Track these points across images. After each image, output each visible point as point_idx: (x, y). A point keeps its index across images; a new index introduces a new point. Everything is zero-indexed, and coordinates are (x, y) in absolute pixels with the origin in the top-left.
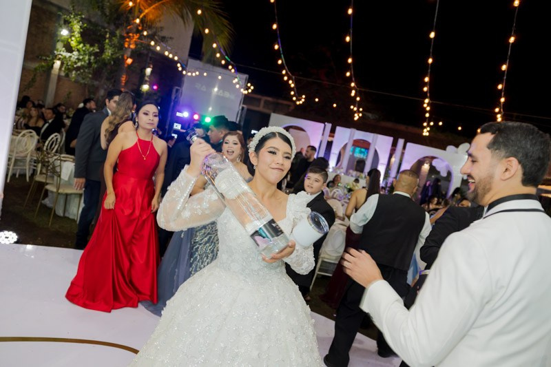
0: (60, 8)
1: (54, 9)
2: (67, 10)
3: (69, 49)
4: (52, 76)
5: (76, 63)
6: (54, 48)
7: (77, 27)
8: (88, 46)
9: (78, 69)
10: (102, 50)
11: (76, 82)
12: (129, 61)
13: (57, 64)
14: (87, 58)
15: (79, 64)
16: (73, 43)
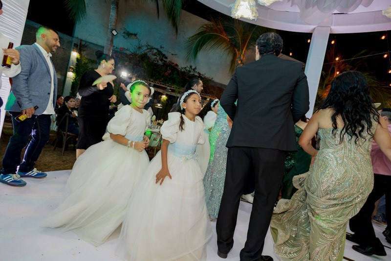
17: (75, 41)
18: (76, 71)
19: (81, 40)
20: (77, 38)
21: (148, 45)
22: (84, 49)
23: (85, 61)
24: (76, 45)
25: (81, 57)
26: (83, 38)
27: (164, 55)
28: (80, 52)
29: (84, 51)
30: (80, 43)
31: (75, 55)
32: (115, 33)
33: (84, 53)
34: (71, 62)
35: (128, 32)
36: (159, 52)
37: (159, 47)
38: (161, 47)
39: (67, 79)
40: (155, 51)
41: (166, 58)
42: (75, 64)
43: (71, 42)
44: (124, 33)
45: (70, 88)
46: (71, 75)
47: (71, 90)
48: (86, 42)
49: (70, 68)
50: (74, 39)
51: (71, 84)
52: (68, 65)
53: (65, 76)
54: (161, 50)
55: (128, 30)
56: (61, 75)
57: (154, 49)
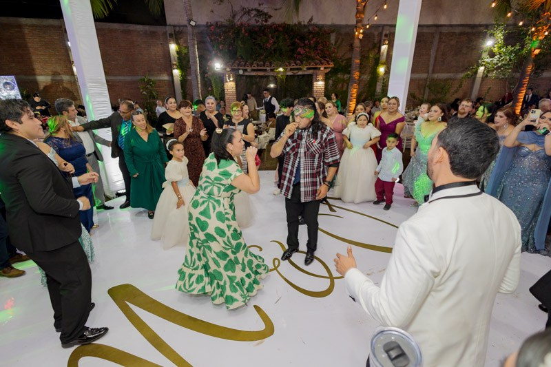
0: (487, 26)
1: (482, 29)
2: (492, 25)
3: (492, 55)
4: (477, 79)
5: (497, 64)
6: (480, 57)
7: (500, 36)
8: (509, 47)
9: (499, 68)
10: (523, 47)
11: (497, 78)
12: (537, 51)
13: (482, 69)
14: (508, 57)
15: (499, 64)
16: (496, 50)
17: (169, 30)
18: (181, 67)
19: (174, 26)
20: (170, 25)
21: (243, 8)
22: (180, 36)
23: (185, 51)
24: (171, 35)
25: (180, 48)
26: (176, 23)
27: (266, 14)
28: (178, 44)
29: (181, 38)
30: (175, 31)
31: (173, 47)
32: (193, 23)
33: (181, 41)
34: (172, 57)
36: (260, 13)
37: (256, 6)
38: (260, 5)
39: (175, 78)
40: (254, 13)
41: (270, 17)
42: (176, 58)
43: (165, 33)
45: (180, 87)
46: (177, 72)
47: (182, 89)
48: (179, 26)
49: (174, 64)
50: (168, 28)
51: (179, 82)
52: (170, 62)
53: (171, 75)
54: (261, 9)
56: (168, 75)
57: (252, 10)
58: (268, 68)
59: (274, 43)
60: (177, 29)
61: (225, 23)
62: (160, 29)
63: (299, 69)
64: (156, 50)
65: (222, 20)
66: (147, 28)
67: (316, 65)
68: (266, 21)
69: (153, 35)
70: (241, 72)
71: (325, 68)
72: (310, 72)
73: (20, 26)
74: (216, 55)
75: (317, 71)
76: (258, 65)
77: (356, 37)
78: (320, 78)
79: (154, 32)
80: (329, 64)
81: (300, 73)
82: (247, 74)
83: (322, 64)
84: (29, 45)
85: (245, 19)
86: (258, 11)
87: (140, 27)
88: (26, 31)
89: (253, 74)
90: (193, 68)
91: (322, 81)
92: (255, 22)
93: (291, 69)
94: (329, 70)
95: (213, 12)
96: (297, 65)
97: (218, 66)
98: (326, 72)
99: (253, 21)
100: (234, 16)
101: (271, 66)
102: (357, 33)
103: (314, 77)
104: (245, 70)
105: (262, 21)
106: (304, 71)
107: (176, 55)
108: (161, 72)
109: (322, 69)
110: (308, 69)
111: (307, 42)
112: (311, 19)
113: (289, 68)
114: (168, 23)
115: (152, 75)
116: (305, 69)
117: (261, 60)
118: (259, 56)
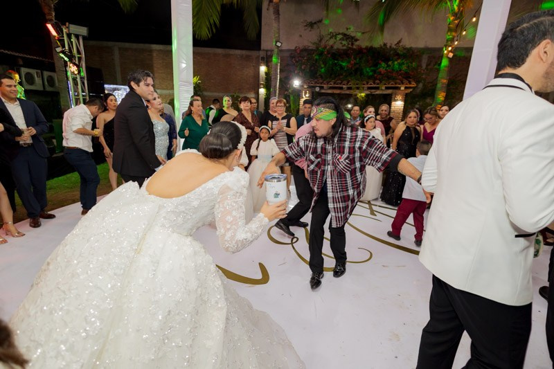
17: (262, 54)
18: (266, 86)
19: (267, 51)
20: (264, 50)
21: (331, 33)
22: (270, 60)
24: (263, 59)
25: (268, 69)
26: (269, 48)
27: (353, 38)
28: (268, 66)
29: (271, 62)
30: (266, 55)
31: (263, 69)
32: (279, 44)
33: (270, 64)
34: (261, 77)
35: (311, 22)
36: (346, 37)
37: (344, 31)
38: (347, 29)
39: (260, 96)
40: (339, 37)
41: (357, 40)
42: (264, 79)
43: (259, 57)
44: (306, 26)
46: (262, 91)
47: (265, 107)
49: (261, 84)
50: (261, 52)
51: (263, 100)
52: (259, 81)
53: (257, 93)
54: (348, 33)
55: (309, 21)
56: (255, 93)
57: (339, 34)
58: (344, 86)
59: (355, 64)
60: (269, 53)
61: (312, 47)
62: (254, 53)
63: (377, 88)
64: (249, 72)
65: (310, 45)
66: (244, 52)
67: (396, 84)
68: (352, 44)
69: (248, 58)
70: (317, 89)
71: (406, 88)
72: (389, 92)
73: (151, 51)
74: (298, 75)
75: (397, 91)
76: (335, 83)
77: (445, 56)
78: (399, 97)
79: (250, 56)
80: (410, 84)
81: (378, 92)
82: (323, 91)
83: (403, 83)
84: (155, 65)
85: (331, 42)
86: (345, 35)
87: (238, 52)
88: (155, 55)
89: (330, 91)
90: (273, 83)
91: (402, 100)
92: (341, 45)
93: (369, 88)
94: (411, 90)
95: (301, 36)
96: (374, 83)
97: (296, 83)
98: (407, 92)
99: (339, 44)
100: (320, 41)
101: (347, 84)
102: (446, 52)
103: (393, 96)
104: (322, 88)
105: (349, 44)
106: (382, 90)
107: (264, 76)
108: (249, 90)
109: (402, 88)
110: (387, 88)
111: (390, 63)
112: (399, 42)
113: (366, 86)
114: (262, 48)
115: (242, 93)
116: (383, 88)
117: (340, 79)
118: (339, 75)
